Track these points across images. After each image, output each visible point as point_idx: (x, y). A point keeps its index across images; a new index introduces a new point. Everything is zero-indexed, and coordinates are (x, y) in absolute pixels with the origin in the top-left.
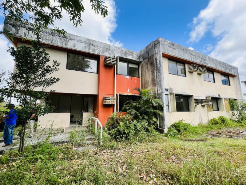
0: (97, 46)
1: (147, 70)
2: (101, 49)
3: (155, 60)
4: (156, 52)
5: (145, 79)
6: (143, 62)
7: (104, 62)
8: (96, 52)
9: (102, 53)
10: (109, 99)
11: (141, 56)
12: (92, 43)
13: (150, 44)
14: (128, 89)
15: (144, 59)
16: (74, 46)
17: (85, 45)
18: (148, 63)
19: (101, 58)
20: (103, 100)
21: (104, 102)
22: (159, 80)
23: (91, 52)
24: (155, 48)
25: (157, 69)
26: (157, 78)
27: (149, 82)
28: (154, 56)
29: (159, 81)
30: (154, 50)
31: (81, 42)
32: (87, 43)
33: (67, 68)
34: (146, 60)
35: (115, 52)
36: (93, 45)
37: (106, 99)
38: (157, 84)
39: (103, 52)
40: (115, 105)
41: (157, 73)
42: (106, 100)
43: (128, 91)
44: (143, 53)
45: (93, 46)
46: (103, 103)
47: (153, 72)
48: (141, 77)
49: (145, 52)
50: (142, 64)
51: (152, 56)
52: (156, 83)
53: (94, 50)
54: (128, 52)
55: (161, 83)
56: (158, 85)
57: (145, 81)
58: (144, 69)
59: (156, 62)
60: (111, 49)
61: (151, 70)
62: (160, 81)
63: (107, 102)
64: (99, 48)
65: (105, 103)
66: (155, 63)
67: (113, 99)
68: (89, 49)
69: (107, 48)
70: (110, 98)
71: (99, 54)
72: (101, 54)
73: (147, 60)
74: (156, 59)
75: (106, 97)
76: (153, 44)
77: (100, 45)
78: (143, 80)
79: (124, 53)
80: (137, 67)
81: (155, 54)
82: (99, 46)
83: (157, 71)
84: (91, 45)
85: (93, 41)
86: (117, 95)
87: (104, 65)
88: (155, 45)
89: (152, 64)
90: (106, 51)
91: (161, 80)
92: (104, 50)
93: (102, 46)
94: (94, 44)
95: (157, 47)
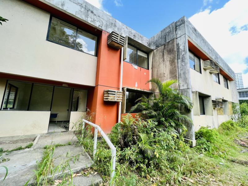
0: (99, 16)
1: (161, 60)
2: (104, 22)
3: (175, 46)
4: (178, 36)
5: (157, 71)
6: (155, 51)
7: (108, 40)
8: (97, 24)
9: (105, 27)
10: (113, 93)
11: (152, 44)
12: (91, 9)
13: (169, 27)
14: (136, 83)
15: (157, 47)
16: (63, 5)
17: (81, 9)
18: (163, 51)
19: (103, 33)
20: (104, 94)
21: (105, 98)
22: (182, 72)
23: (89, 22)
24: (176, 31)
25: (179, 58)
26: (179, 70)
27: (166, 75)
28: (175, 40)
29: (182, 74)
30: (175, 32)
31: (73, 2)
32: (84, 6)
33: (48, 39)
34: (160, 48)
35: (122, 31)
36: (92, 12)
37: (109, 93)
38: (178, 77)
39: (107, 27)
40: (120, 103)
41: (179, 63)
42: (109, 95)
43: (136, 85)
44: (155, 39)
45: (92, 14)
46: (103, 99)
47: (172, 62)
48: (152, 69)
49: (159, 38)
50: (154, 53)
51: (171, 42)
52: (177, 75)
53: (94, 21)
54: (137, 35)
55: (187, 75)
56: (180, 79)
57: (157, 73)
58: (158, 59)
59: (178, 49)
60: (117, 25)
61: (169, 59)
62: (184, 73)
63: (111, 98)
64: (101, 19)
65: (107, 99)
66: (176, 49)
67: (119, 93)
68: (87, 16)
69: (112, 23)
70: (115, 92)
71: (100, 27)
72: (103, 28)
73: (163, 47)
74: (178, 45)
75: (110, 90)
76: (174, 25)
77: (103, 16)
78: (155, 73)
79: (133, 35)
80: (147, 57)
81: (176, 39)
82: (101, 15)
83: (179, 61)
84: (90, 12)
85: (93, 7)
86: (123, 88)
87: (108, 44)
88: (176, 27)
89: (170, 51)
90: (111, 27)
91: (187, 72)
92: (108, 24)
93: (105, 18)
94: (95, 12)
95: (180, 29)
